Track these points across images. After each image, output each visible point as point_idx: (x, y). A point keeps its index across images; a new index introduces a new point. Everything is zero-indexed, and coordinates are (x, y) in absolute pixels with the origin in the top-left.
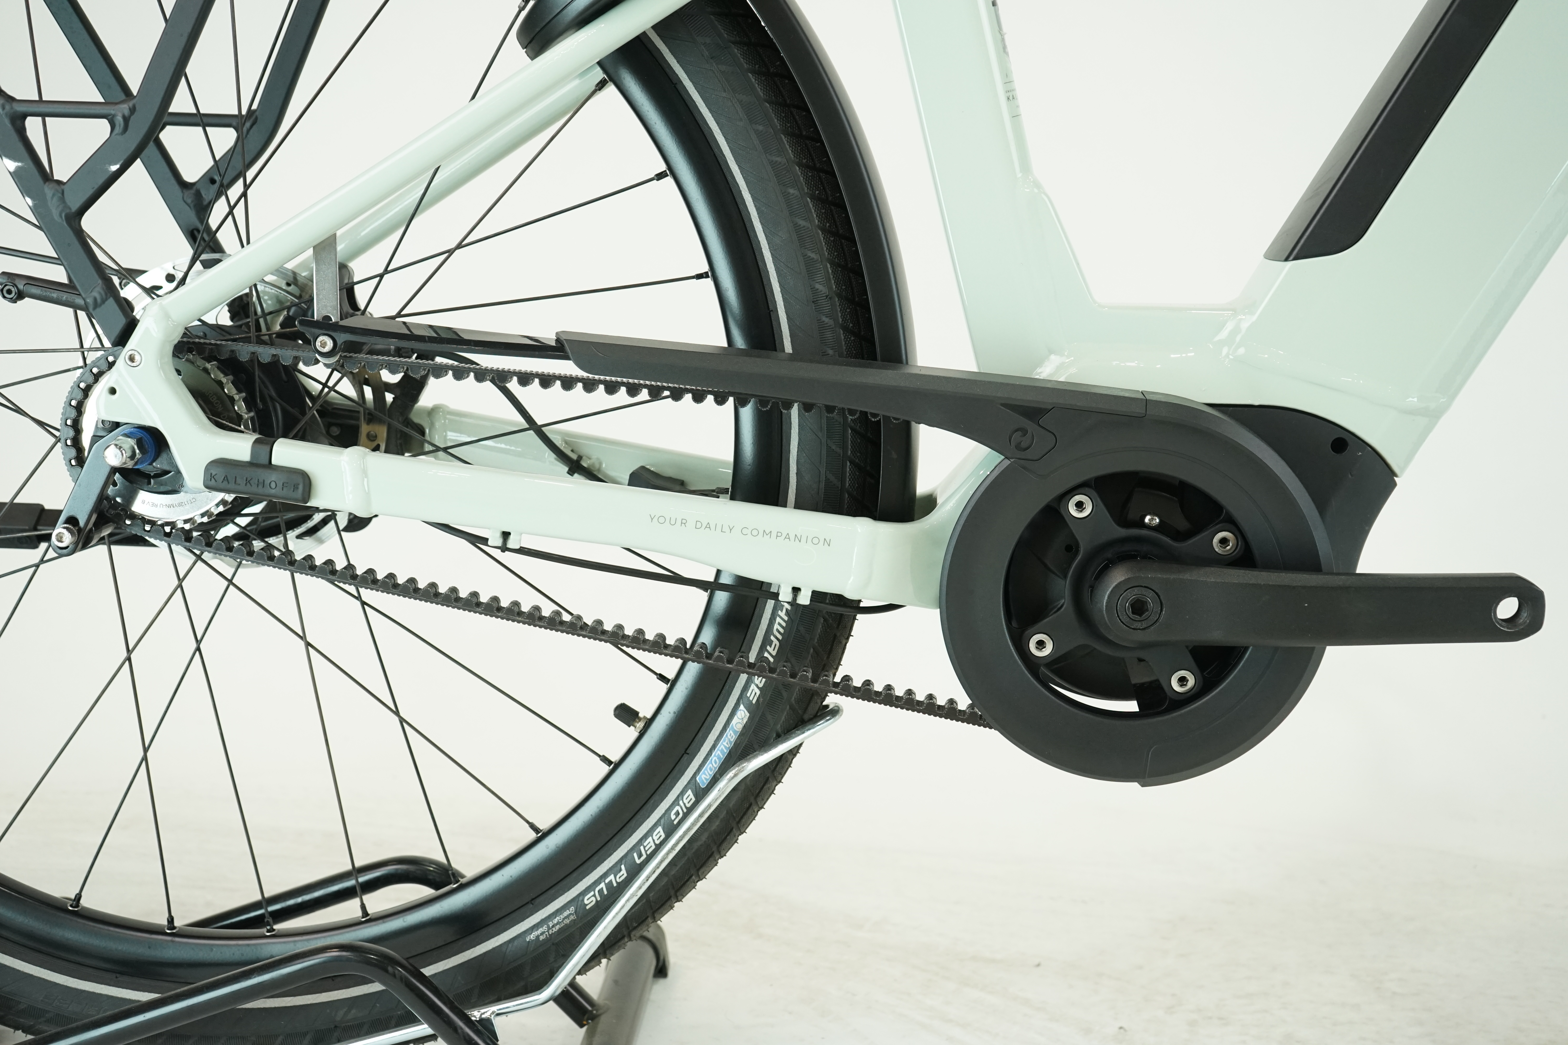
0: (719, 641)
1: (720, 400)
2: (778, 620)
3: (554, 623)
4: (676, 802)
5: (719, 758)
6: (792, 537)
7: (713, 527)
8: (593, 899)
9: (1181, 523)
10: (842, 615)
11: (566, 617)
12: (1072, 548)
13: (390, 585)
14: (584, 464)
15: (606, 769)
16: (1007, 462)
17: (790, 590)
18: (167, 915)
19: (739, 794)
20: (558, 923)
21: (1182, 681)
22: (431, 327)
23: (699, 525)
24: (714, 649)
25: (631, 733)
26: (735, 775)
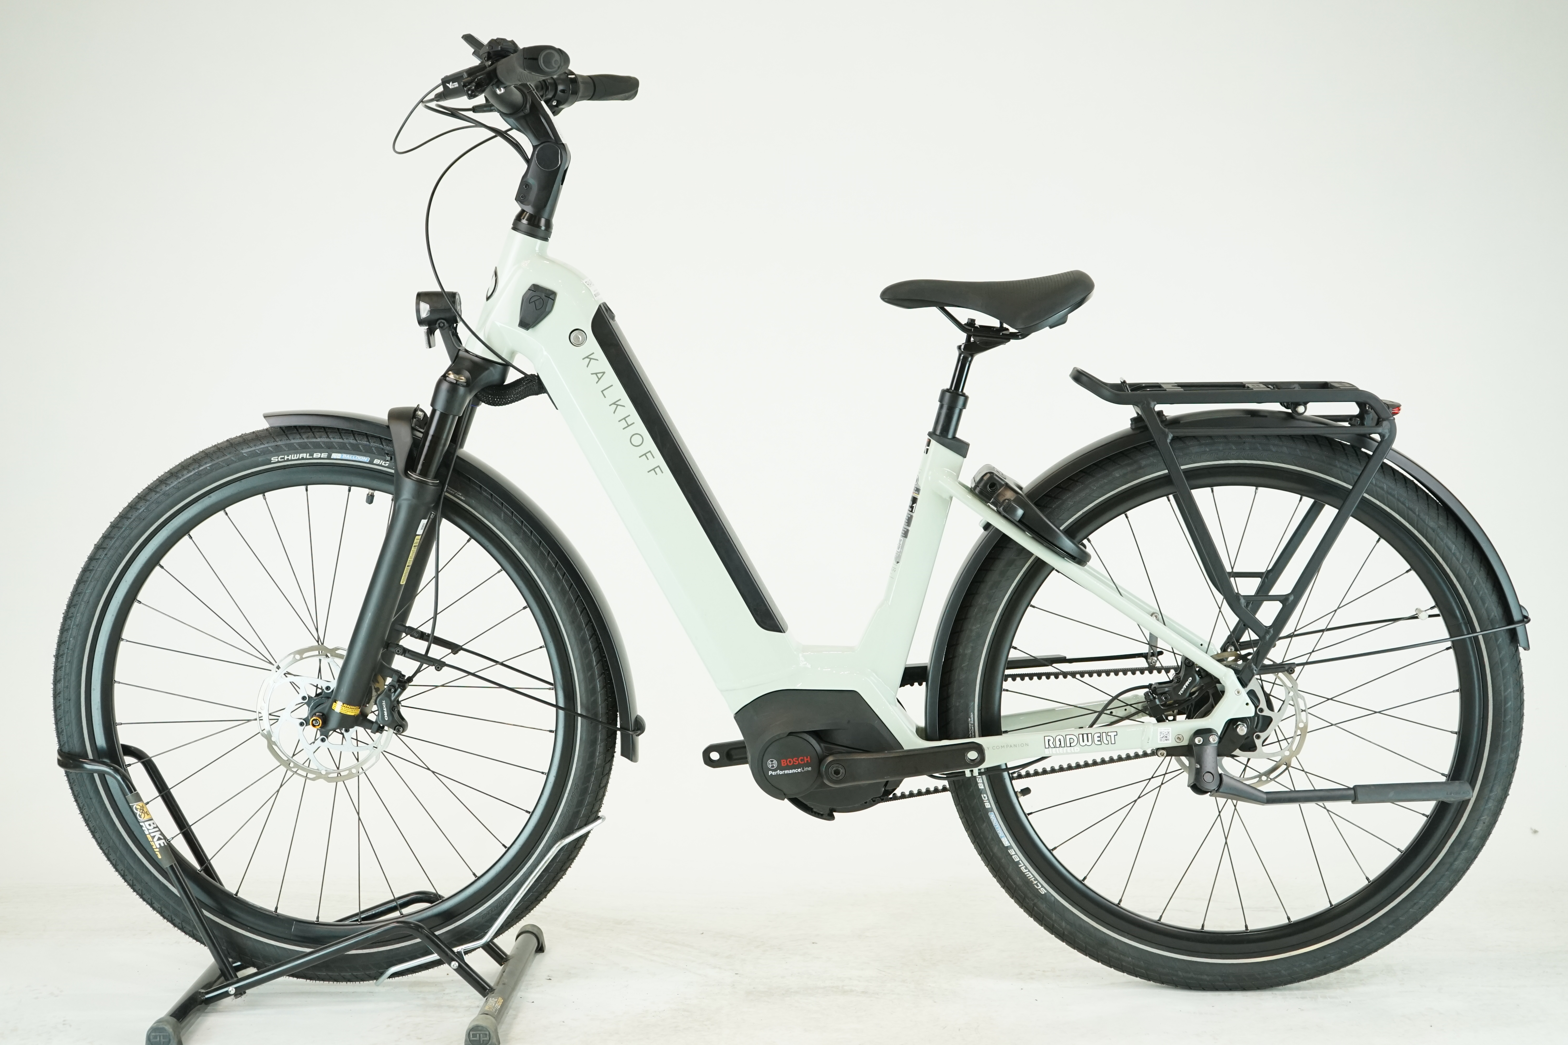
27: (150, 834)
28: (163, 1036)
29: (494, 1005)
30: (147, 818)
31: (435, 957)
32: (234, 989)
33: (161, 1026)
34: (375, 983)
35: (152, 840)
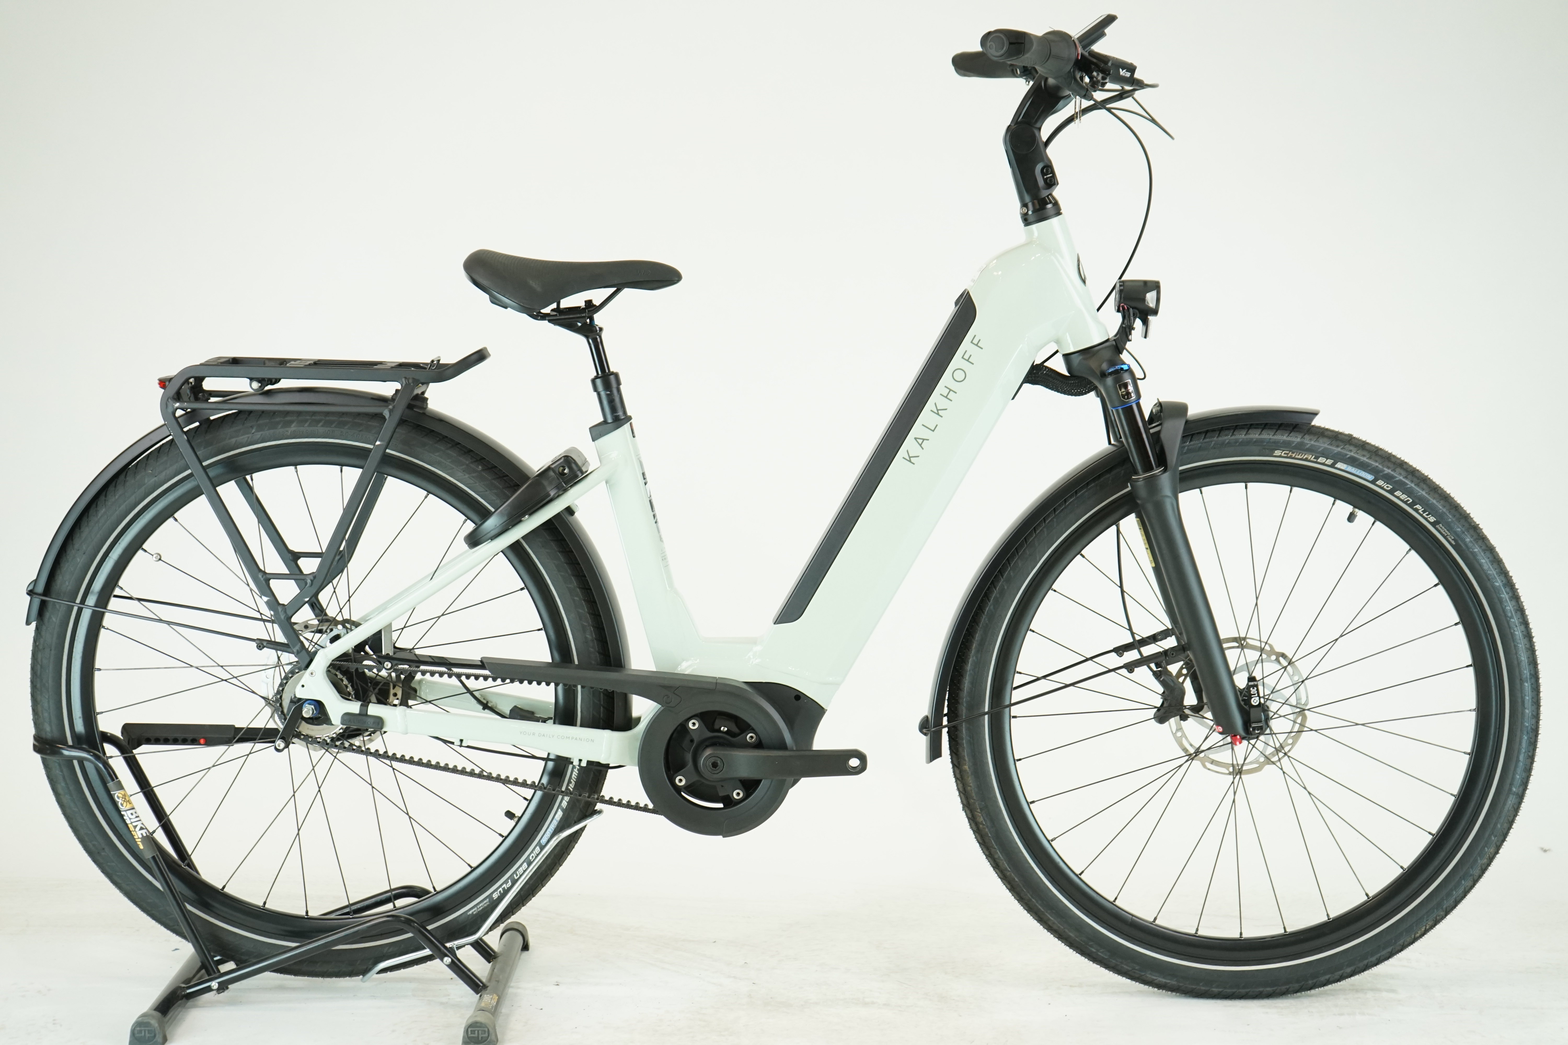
0: (549, 782)
1: (548, 684)
2: (574, 773)
3: (480, 776)
4: (532, 852)
5: (550, 832)
6: (578, 739)
7: (546, 736)
8: (497, 895)
9: (735, 729)
10: (601, 770)
11: (485, 774)
12: (692, 741)
13: (402, 760)
14: (490, 705)
15: (501, 839)
16: (663, 708)
17: (578, 760)
18: (305, 910)
19: (559, 848)
20: (482, 906)
21: (738, 794)
22: (430, 656)
23: (540, 735)
24: (547, 785)
25: (512, 823)
26: (557, 839)
27: (131, 823)
28: (148, 1030)
29: (490, 1001)
30: (129, 806)
31: (427, 952)
32: (217, 984)
33: (146, 1020)
34: (362, 980)
35: (134, 830)
